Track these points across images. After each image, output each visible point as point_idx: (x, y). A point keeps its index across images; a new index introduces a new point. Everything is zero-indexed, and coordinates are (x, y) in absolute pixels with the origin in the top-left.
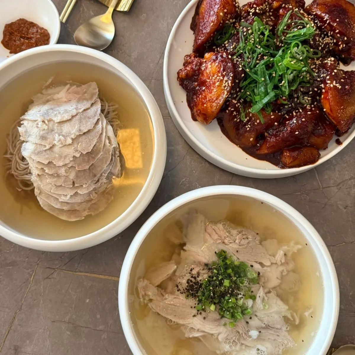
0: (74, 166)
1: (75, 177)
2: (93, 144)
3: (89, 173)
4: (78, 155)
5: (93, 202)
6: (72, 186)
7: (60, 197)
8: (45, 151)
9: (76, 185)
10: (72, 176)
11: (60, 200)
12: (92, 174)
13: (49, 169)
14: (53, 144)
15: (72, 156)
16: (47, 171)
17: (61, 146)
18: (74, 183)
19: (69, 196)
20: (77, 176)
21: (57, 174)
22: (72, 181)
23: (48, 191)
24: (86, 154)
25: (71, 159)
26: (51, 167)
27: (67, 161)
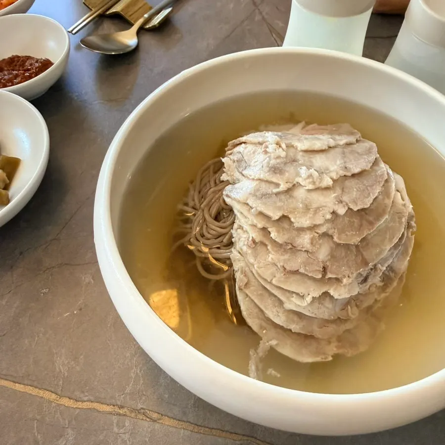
0: (330, 232)
1: (329, 257)
2: (373, 194)
3: (356, 256)
4: (342, 211)
5: (348, 326)
6: (320, 276)
7: (288, 298)
8: (277, 194)
9: (329, 275)
10: (323, 253)
11: (288, 306)
12: (359, 259)
13: (278, 232)
14: (295, 182)
15: (332, 211)
16: (273, 235)
17: (311, 187)
18: (325, 269)
19: (309, 299)
20: (332, 256)
21: (291, 244)
22: (322, 265)
23: (265, 280)
24: (358, 210)
25: (329, 216)
26: (283, 228)
27: (319, 220)
